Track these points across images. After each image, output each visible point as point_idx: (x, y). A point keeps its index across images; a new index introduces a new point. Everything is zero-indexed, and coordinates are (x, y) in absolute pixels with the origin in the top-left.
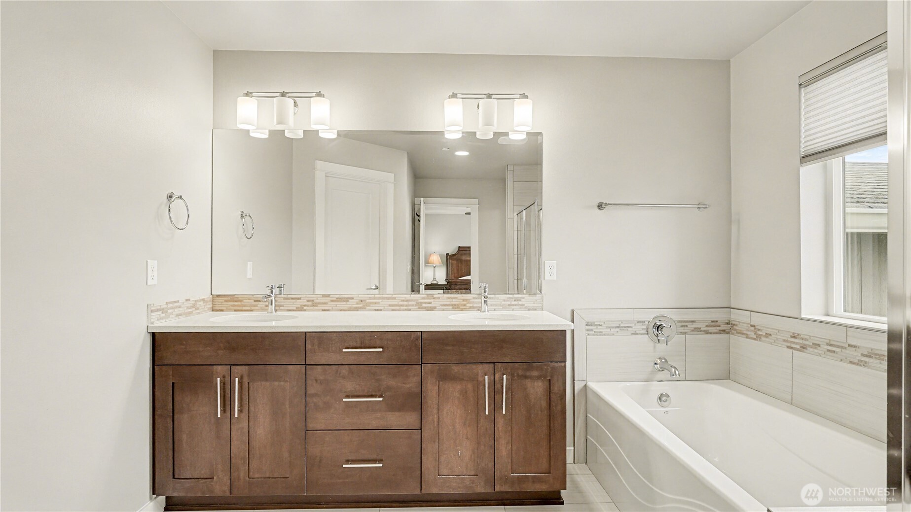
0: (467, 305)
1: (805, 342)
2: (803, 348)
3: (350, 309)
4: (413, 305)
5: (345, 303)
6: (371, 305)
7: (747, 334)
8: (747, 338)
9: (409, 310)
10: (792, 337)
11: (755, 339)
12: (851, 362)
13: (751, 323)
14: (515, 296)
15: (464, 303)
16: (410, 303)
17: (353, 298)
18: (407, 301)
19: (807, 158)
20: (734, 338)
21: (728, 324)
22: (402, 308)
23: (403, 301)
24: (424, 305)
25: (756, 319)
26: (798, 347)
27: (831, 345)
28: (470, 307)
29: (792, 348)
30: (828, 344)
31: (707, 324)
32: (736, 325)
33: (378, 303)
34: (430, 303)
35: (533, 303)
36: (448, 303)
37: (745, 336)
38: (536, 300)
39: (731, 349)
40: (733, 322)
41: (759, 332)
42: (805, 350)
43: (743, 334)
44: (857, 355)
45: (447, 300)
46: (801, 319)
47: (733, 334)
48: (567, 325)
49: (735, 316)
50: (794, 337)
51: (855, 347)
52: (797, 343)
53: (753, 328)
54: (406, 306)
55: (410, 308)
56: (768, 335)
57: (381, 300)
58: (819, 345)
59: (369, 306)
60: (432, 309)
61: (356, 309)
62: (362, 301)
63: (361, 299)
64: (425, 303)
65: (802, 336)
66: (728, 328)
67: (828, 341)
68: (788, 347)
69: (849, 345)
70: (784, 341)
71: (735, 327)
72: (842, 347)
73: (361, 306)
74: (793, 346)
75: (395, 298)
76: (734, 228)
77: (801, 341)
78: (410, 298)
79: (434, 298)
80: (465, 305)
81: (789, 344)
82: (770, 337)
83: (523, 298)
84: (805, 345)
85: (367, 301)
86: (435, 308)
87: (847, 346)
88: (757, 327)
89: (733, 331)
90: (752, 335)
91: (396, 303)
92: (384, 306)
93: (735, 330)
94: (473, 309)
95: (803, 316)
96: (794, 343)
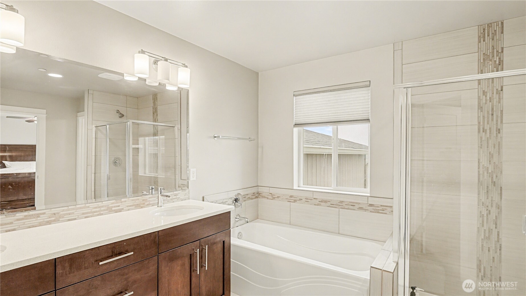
0: (146, 203)
1: (296, 199)
2: (295, 201)
3: (40, 225)
4: (104, 210)
5: (34, 219)
6: (65, 216)
7: (268, 197)
8: (267, 199)
9: (102, 214)
10: (290, 197)
11: (272, 199)
12: (315, 205)
13: (270, 193)
14: (175, 192)
15: (144, 202)
16: (102, 209)
17: (44, 213)
18: (99, 207)
19: (296, 125)
20: (260, 200)
21: (258, 193)
22: (95, 214)
23: (96, 208)
24: (113, 209)
25: (272, 191)
26: (293, 201)
27: (307, 199)
28: (148, 205)
29: (290, 202)
30: (306, 199)
31: (251, 195)
32: (262, 194)
33: (73, 213)
34: (119, 206)
35: (184, 196)
36: (132, 204)
37: (266, 198)
38: (186, 194)
39: (259, 205)
40: (260, 193)
41: (274, 196)
42: (296, 202)
43: (265, 197)
44: (317, 202)
45: (132, 202)
46: (294, 189)
47: (259, 198)
48: (231, 208)
49: (261, 190)
50: (291, 197)
51: (317, 199)
52: (292, 200)
53: (271, 195)
54: (99, 211)
55: (102, 212)
56: (278, 197)
57: (74, 211)
58: (302, 199)
59: (63, 217)
60: (120, 211)
61: (49, 223)
62: (55, 214)
63: (54, 212)
64: (115, 207)
65: (295, 196)
66: (257, 195)
67: (305, 198)
68: (288, 201)
69: (314, 199)
70: (286, 199)
71: (261, 195)
72: (312, 199)
73: (53, 219)
74: (290, 200)
75: (88, 207)
76: (260, 150)
77: (294, 199)
78: (102, 205)
79: (121, 202)
80: (144, 204)
81: (288, 200)
82: (279, 198)
83: (179, 193)
84: (296, 200)
85: (61, 213)
86: (123, 209)
87: (313, 199)
88: (273, 194)
89: (259, 197)
90: (270, 197)
91: (90, 211)
92: (78, 214)
93: (261, 196)
94: (149, 206)
95: (294, 188)
96: (291, 199)
